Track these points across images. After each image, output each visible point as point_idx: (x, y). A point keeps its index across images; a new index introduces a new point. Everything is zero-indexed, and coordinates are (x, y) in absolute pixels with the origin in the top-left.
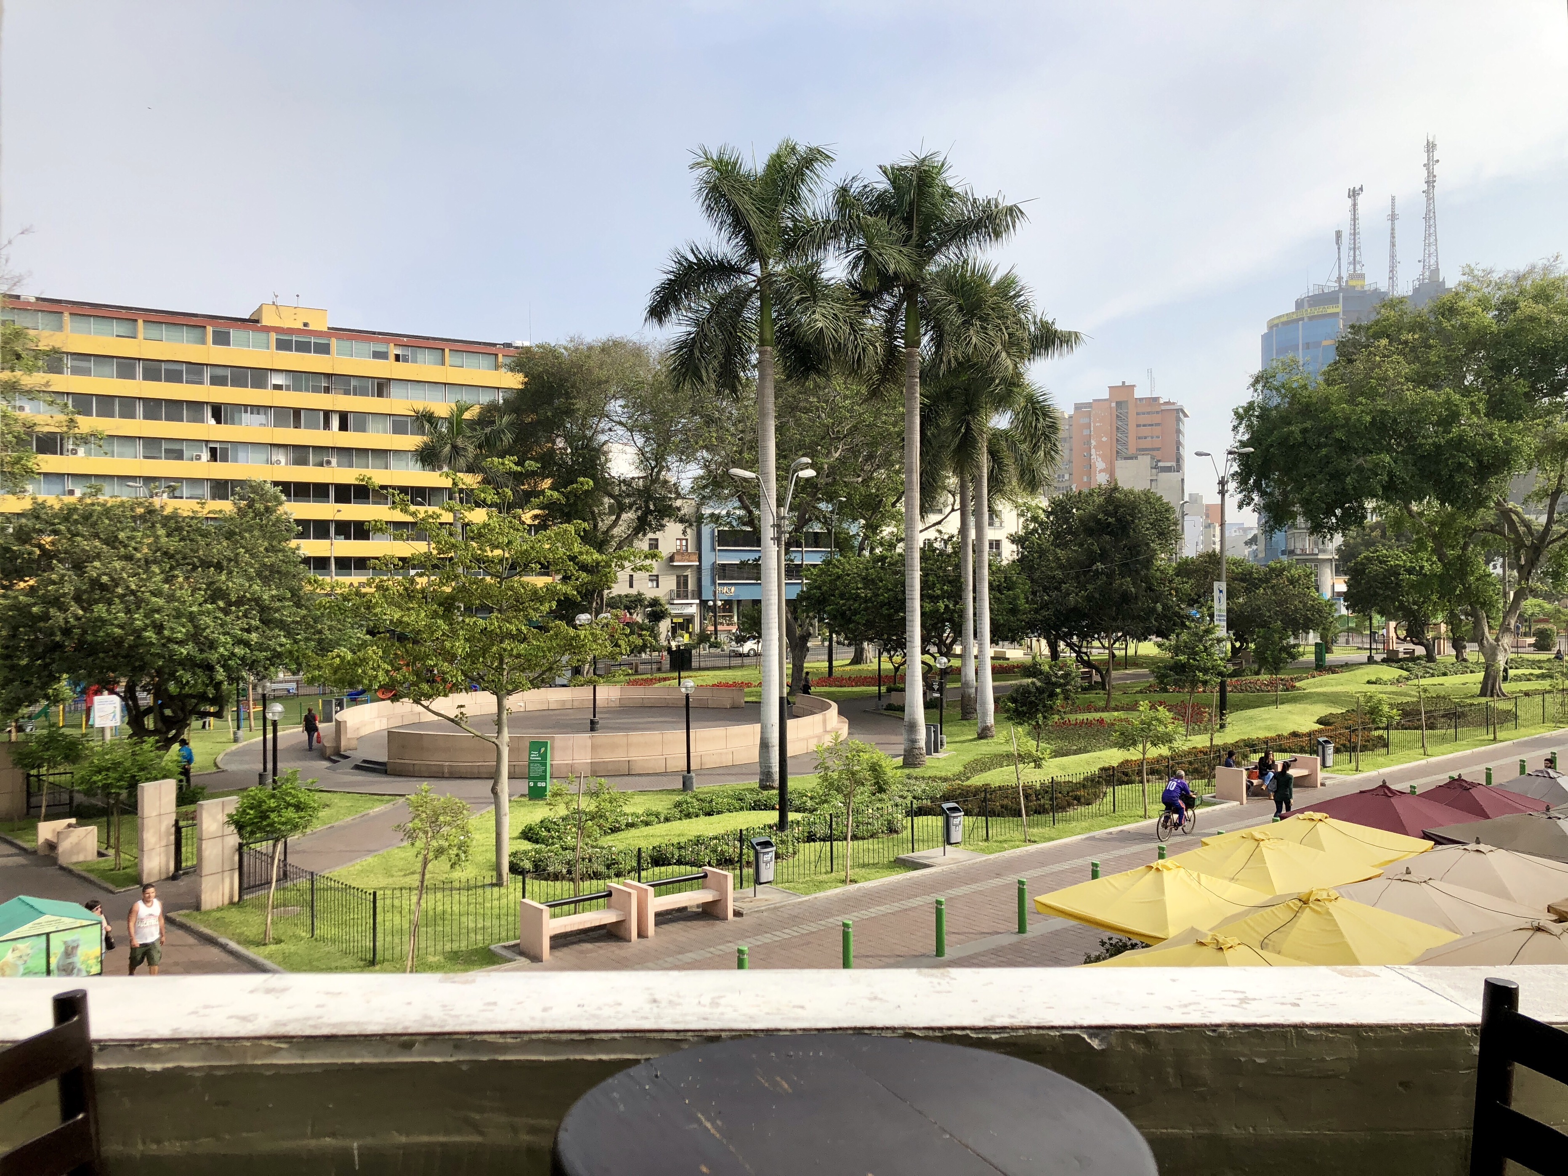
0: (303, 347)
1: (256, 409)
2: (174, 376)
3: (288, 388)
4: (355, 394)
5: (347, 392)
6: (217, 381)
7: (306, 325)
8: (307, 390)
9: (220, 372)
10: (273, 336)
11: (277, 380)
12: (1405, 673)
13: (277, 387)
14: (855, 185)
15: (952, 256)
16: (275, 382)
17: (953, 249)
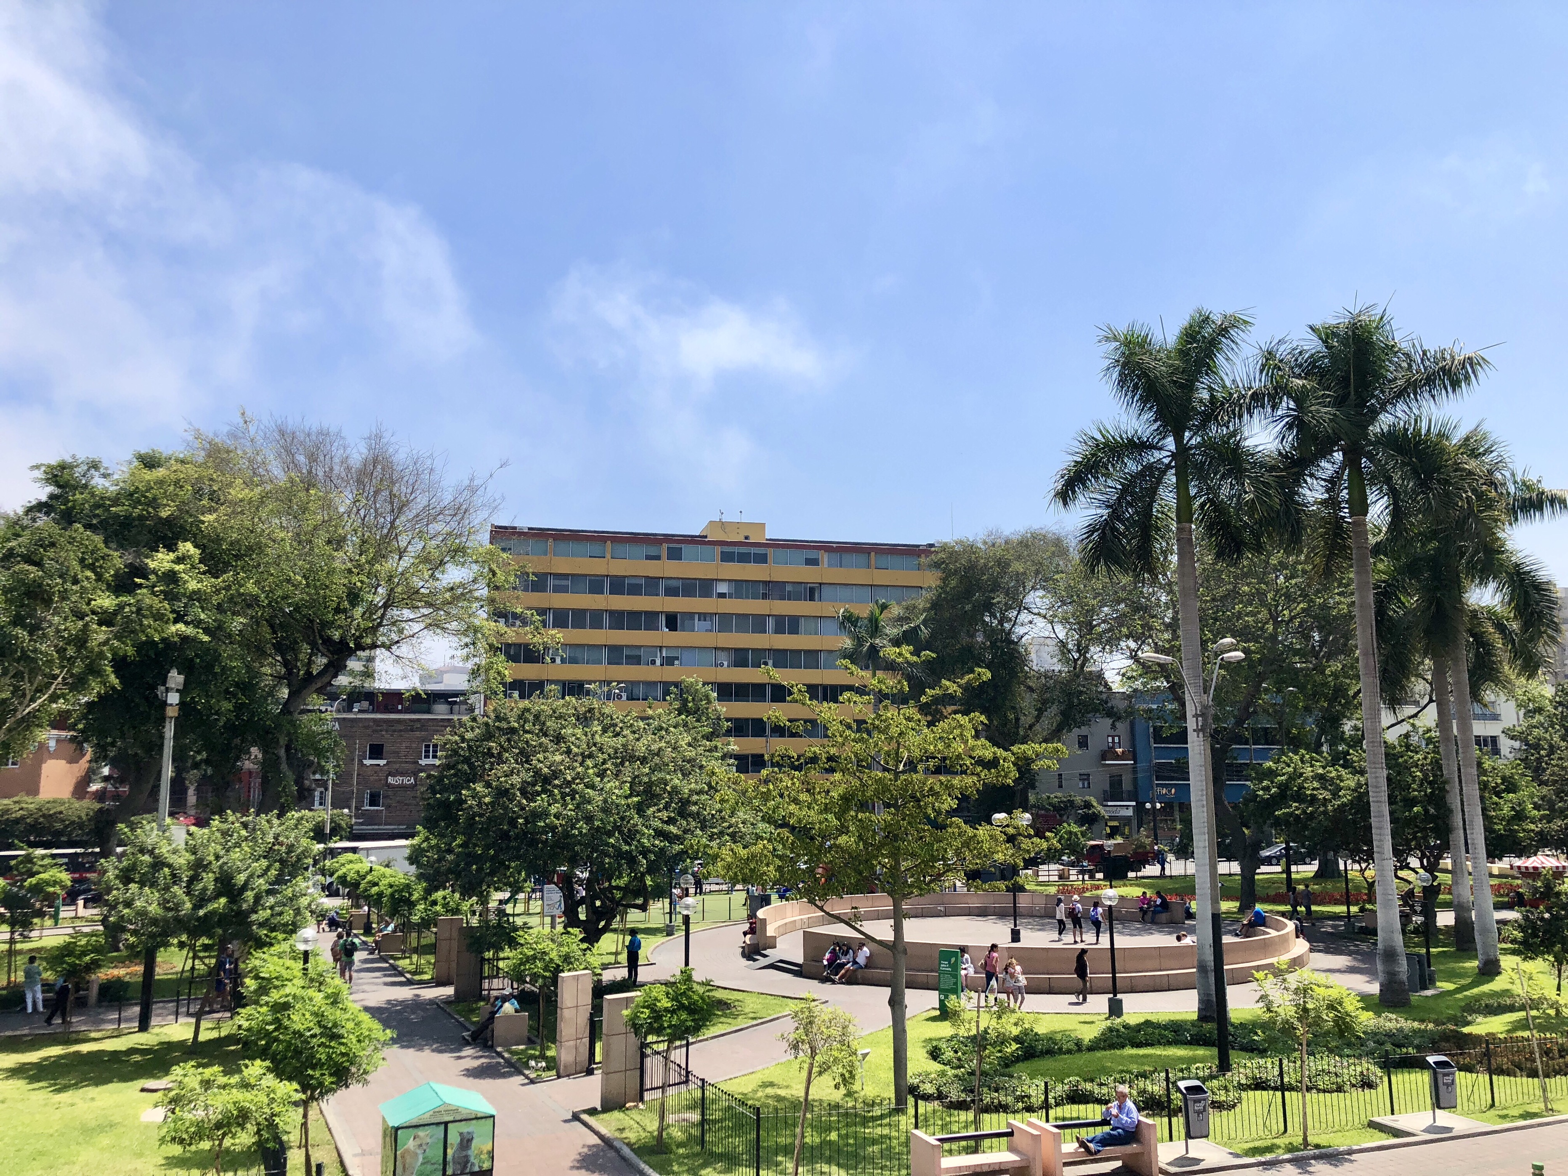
0: (744, 558)
1: (703, 616)
2: (634, 590)
3: (731, 596)
4: (789, 599)
5: (782, 598)
6: (672, 592)
7: (746, 538)
8: (747, 598)
9: (673, 583)
10: (718, 549)
11: (723, 588)
13: (722, 595)
14: (1282, 349)
15: (1400, 414)
16: (720, 590)
17: (1401, 406)
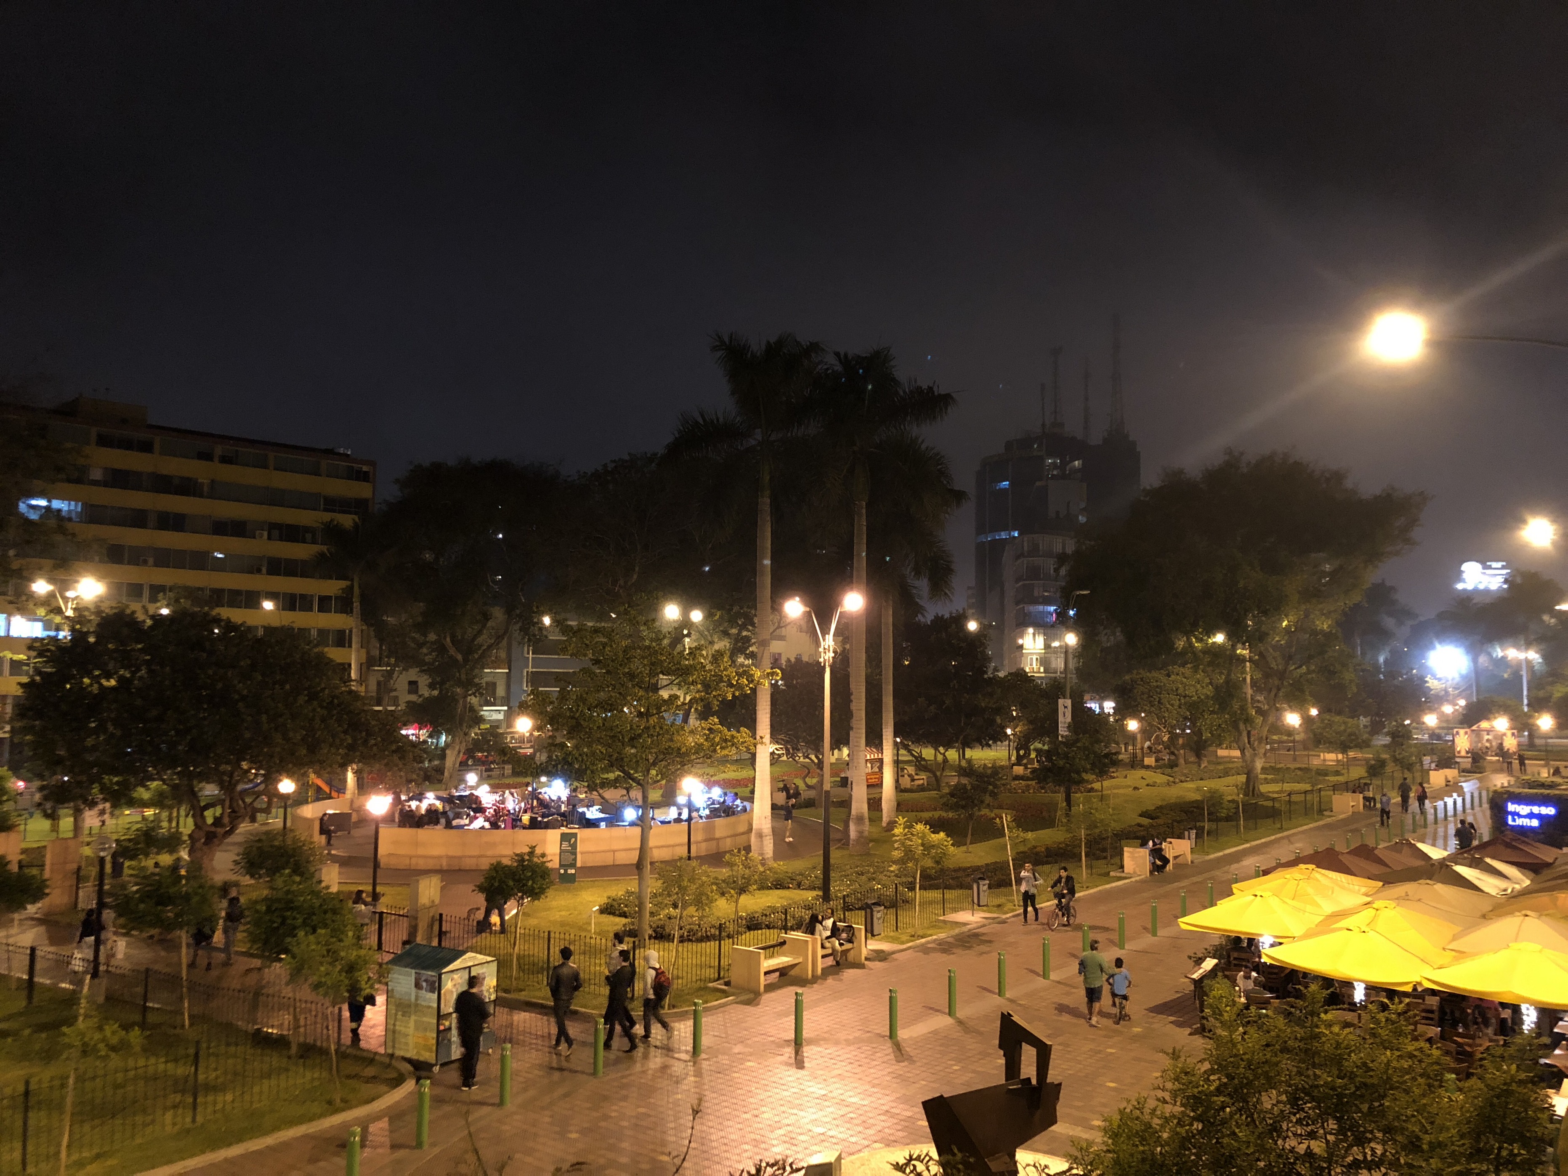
0: (126, 444)
4: (176, 493)
10: (95, 431)
11: (97, 475)
12: (1171, 779)
13: (95, 483)
16: (92, 477)
